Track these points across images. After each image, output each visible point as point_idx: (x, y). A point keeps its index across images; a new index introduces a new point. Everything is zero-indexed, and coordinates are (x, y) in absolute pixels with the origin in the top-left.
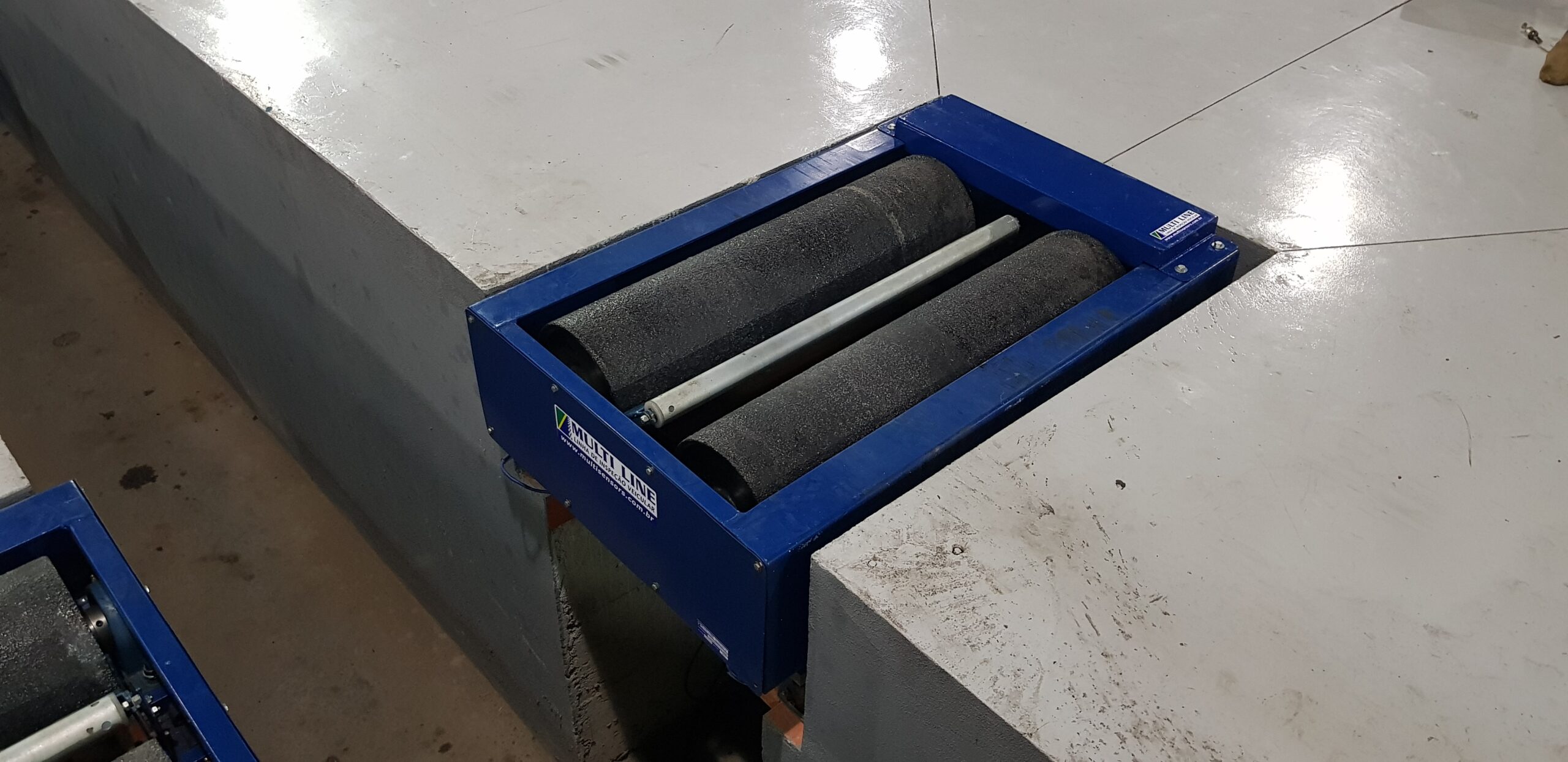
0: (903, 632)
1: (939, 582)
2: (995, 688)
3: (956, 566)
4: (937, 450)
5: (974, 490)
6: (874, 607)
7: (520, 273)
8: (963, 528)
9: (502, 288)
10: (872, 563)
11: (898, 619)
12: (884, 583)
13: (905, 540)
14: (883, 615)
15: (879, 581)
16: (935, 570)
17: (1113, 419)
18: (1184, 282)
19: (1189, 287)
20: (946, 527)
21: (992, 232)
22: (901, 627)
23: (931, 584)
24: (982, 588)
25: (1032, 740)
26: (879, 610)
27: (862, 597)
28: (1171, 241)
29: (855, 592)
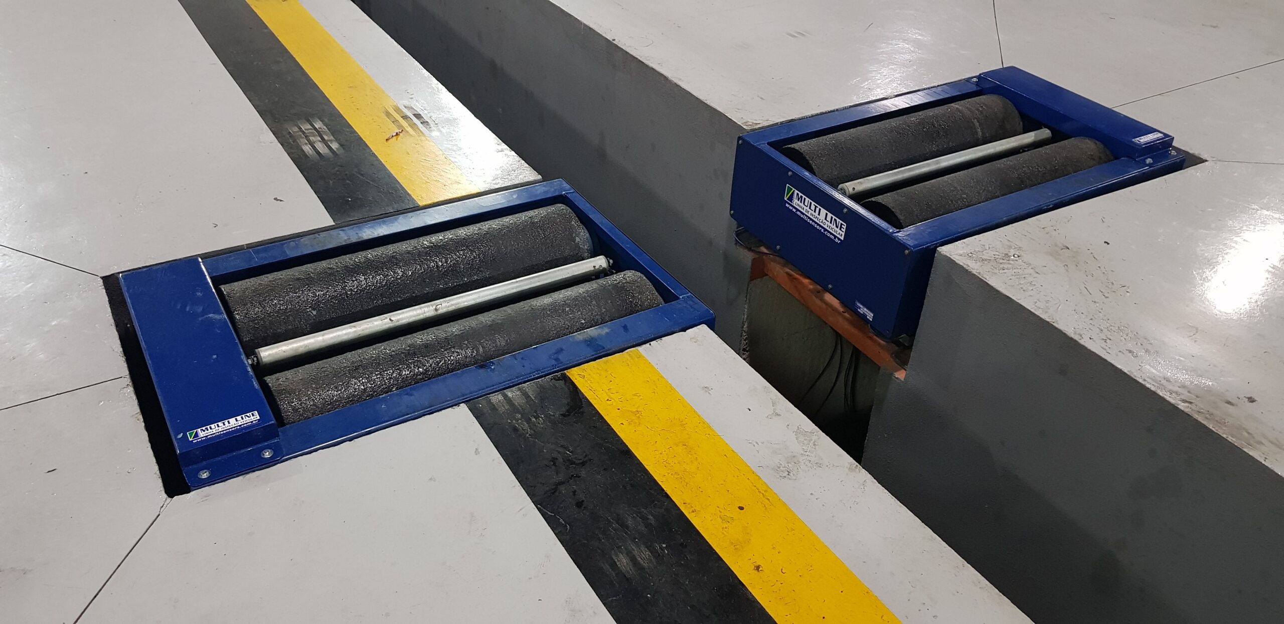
0: (987, 281)
1: (1006, 266)
2: (1036, 305)
3: (1016, 262)
4: (1004, 219)
5: (1026, 236)
6: (971, 270)
7: (766, 124)
8: (1020, 248)
9: (756, 129)
10: (971, 255)
11: (985, 276)
12: (976, 263)
13: (987, 248)
14: (977, 274)
15: (974, 262)
16: (1004, 261)
17: (1104, 218)
18: (1150, 167)
19: (1153, 170)
20: (1010, 247)
21: (1036, 135)
22: (986, 279)
23: (1002, 266)
24: (1030, 271)
25: (1054, 324)
26: (974, 272)
27: (965, 266)
28: (1145, 144)
29: (961, 264)
